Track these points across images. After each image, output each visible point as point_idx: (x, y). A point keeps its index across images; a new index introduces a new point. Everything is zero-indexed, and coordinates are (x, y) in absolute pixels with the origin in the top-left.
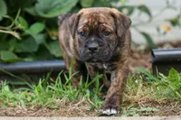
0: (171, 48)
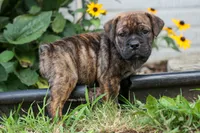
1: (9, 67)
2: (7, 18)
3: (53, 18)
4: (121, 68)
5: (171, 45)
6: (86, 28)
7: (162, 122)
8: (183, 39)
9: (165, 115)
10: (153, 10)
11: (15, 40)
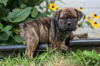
0: (78, 39)
1: (9, 34)
2: (10, 10)
3: (32, 10)
4: (61, 36)
5: (90, 26)
6: (48, 16)
7: (84, 63)
8: (96, 23)
9: (86, 59)
10: (81, 8)
11: (13, 20)
